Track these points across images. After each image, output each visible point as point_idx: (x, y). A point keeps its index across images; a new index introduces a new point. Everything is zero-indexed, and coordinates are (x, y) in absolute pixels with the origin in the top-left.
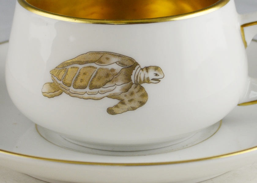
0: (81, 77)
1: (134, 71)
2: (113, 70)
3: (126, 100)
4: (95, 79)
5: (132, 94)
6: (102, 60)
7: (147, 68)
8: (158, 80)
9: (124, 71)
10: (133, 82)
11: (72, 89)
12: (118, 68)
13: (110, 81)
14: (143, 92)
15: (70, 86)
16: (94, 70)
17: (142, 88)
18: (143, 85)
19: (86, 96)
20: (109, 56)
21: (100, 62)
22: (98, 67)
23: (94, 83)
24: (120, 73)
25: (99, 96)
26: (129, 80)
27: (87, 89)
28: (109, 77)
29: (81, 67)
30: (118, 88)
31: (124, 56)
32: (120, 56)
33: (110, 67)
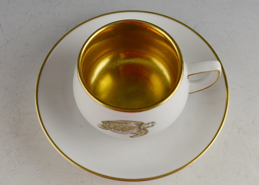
0: (117, 127)
1: (142, 126)
2: (132, 126)
3: (139, 134)
4: (124, 129)
5: (141, 132)
6: (127, 123)
7: (148, 124)
8: (153, 126)
9: (138, 126)
10: (142, 128)
11: (113, 129)
12: (135, 125)
13: (131, 129)
14: (147, 130)
15: (112, 129)
16: (123, 126)
17: (146, 130)
18: (146, 129)
19: (120, 133)
20: (130, 122)
21: (126, 123)
22: (125, 125)
24: (136, 127)
25: (126, 133)
26: (140, 128)
27: (121, 131)
28: (131, 128)
29: (117, 124)
30: (135, 131)
31: (138, 122)
32: (135, 122)
33: (131, 125)
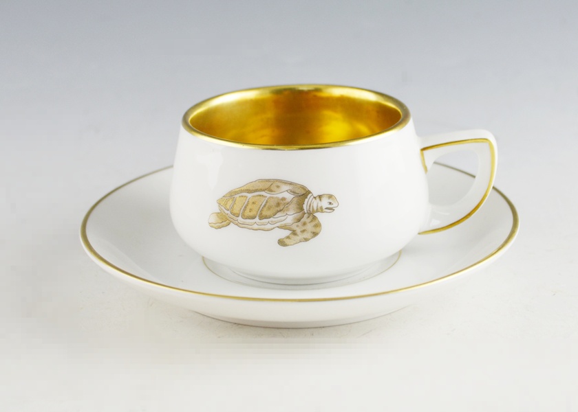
0: (250, 206)
1: (306, 200)
2: (284, 199)
3: (298, 231)
4: (265, 209)
5: (304, 224)
6: (272, 188)
7: (320, 197)
8: (332, 209)
9: (295, 200)
10: (306, 212)
11: (240, 219)
12: (289, 197)
13: (280, 211)
14: (316, 222)
15: (238, 216)
16: (263, 199)
17: (315, 218)
18: (316, 214)
19: (255, 226)
20: (279, 184)
21: (270, 190)
22: (268, 195)
23: (264, 213)
24: (291, 201)
25: (269, 226)
26: (302, 209)
27: (257, 220)
28: (280, 206)
29: (249, 195)
30: (289, 218)
31: (296, 184)
32: (291, 184)
33: (280, 196)
